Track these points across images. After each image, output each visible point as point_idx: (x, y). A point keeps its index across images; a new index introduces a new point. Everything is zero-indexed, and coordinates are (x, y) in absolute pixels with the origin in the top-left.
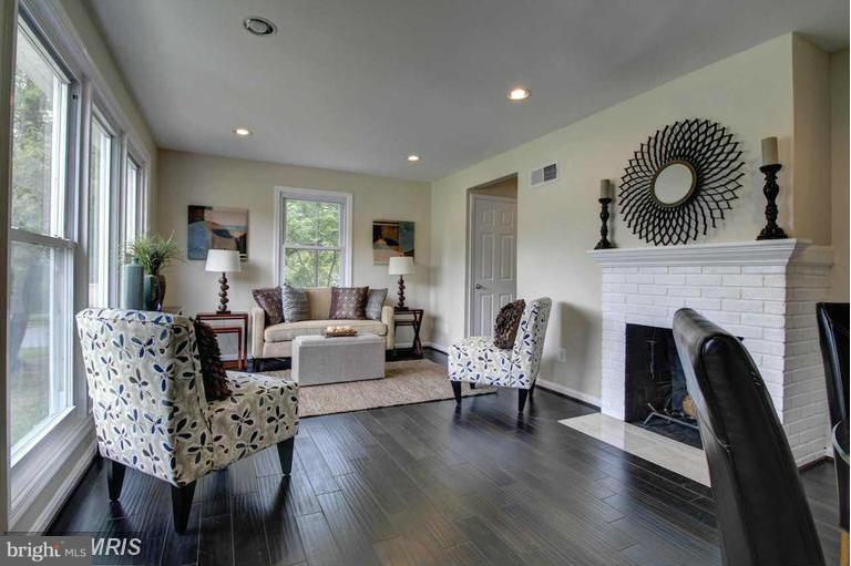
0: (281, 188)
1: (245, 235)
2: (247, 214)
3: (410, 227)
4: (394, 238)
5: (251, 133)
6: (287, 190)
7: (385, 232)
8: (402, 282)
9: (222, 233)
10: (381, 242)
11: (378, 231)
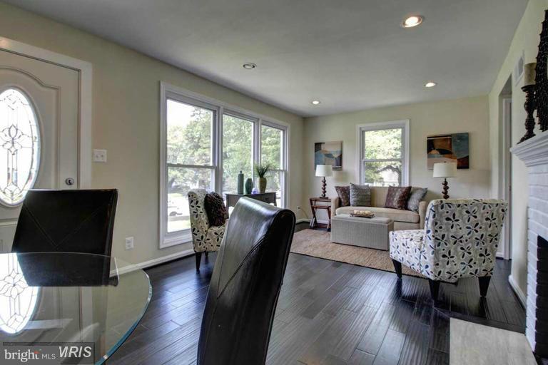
0: (359, 126)
1: (341, 155)
2: (342, 144)
3: (463, 138)
4: (447, 148)
5: (320, 102)
6: (363, 126)
7: (438, 145)
8: (446, 183)
9: (329, 156)
10: (434, 152)
11: (431, 144)
